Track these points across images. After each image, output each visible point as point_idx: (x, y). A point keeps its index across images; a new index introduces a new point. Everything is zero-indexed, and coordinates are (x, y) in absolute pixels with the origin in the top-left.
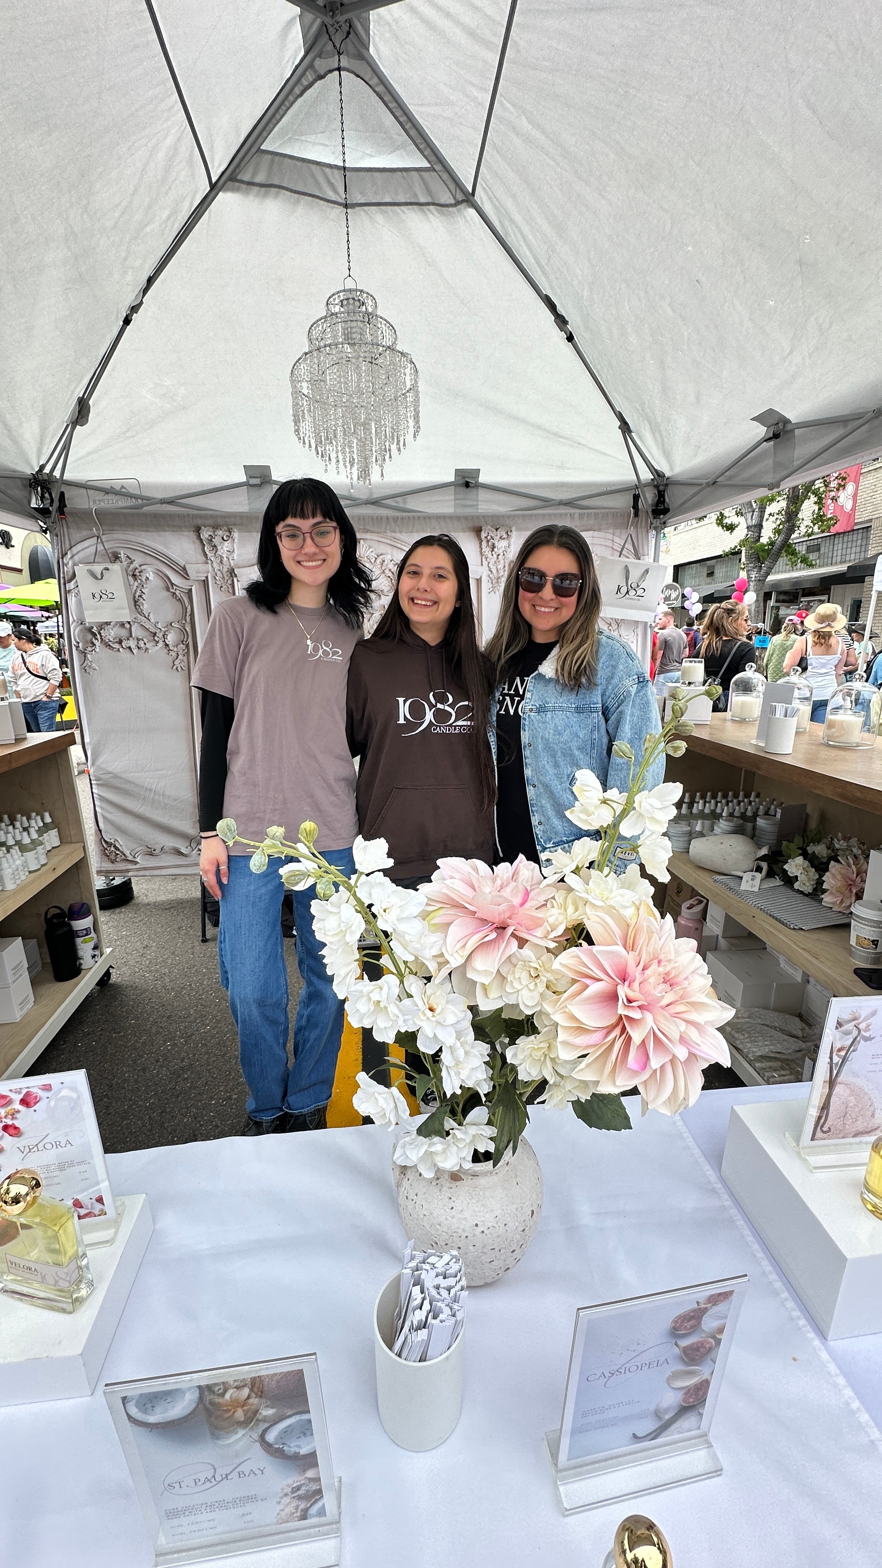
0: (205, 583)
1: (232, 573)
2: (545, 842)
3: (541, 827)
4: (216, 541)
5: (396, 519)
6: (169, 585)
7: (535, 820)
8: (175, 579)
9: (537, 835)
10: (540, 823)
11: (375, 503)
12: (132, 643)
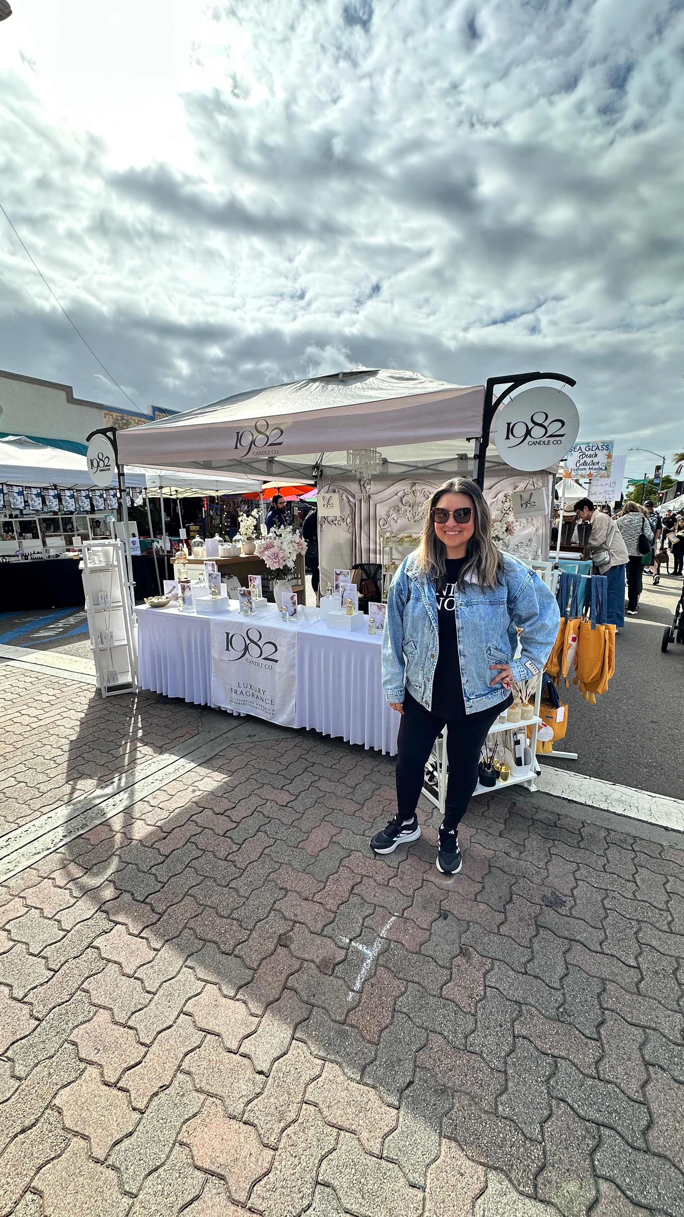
0: (361, 500)
1: (369, 497)
2: (470, 695)
3: (468, 684)
4: (366, 485)
5: (432, 474)
6: (349, 501)
7: (463, 680)
8: (351, 499)
9: (465, 690)
10: (467, 681)
11: (425, 468)
12: (336, 522)
